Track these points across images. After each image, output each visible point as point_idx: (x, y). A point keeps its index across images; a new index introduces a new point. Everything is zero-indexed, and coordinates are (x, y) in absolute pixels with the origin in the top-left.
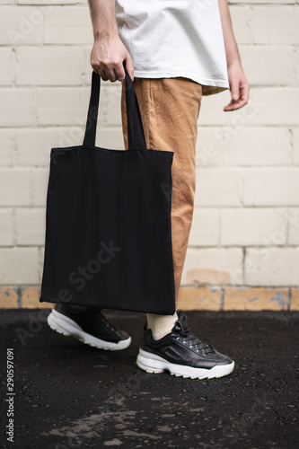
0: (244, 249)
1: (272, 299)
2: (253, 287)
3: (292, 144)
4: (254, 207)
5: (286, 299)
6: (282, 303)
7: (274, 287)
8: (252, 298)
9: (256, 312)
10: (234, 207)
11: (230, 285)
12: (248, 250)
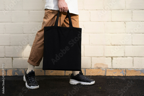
0: (112, 57)
1: (121, 73)
2: (115, 69)
3: (125, 27)
4: (115, 45)
5: (125, 73)
6: (123, 74)
7: (121, 69)
8: (114, 72)
9: (116, 76)
10: (109, 45)
11: (108, 68)
12: (113, 58)
